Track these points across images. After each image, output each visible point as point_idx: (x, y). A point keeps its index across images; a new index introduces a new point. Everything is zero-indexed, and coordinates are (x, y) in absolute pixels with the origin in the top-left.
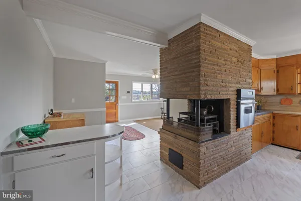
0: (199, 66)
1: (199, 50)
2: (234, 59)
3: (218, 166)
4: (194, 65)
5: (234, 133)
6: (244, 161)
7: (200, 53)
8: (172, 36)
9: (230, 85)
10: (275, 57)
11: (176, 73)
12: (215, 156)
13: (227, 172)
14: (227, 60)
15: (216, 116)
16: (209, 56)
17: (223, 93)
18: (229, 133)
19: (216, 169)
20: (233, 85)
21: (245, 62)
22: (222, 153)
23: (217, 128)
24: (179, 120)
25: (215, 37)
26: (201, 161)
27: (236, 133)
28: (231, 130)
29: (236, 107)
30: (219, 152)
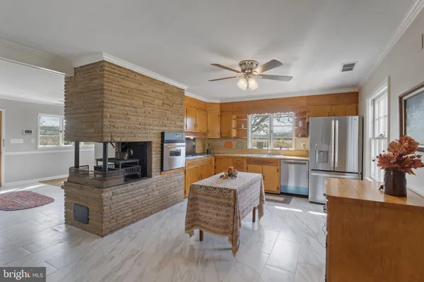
0: (103, 107)
1: (103, 89)
2: (158, 102)
3: (132, 211)
4: (98, 104)
5: (156, 176)
6: (173, 205)
7: (103, 93)
8: (78, 65)
9: (151, 127)
10: (219, 102)
11: (83, 111)
12: (127, 201)
13: (146, 217)
14: (147, 102)
15: (137, 160)
16: (118, 97)
17: (140, 135)
18: (151, 177)
19: (129, 214)
20: (156, 128)
21: (175, 105)
22: (138, 198)
23: (138, 173)
24: (96, 168)
25: (128, 77)
26: (104, 208)
27: (159, 176)
28: (153, 174)
29: (160, 149)
30: (135, 197)
